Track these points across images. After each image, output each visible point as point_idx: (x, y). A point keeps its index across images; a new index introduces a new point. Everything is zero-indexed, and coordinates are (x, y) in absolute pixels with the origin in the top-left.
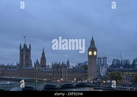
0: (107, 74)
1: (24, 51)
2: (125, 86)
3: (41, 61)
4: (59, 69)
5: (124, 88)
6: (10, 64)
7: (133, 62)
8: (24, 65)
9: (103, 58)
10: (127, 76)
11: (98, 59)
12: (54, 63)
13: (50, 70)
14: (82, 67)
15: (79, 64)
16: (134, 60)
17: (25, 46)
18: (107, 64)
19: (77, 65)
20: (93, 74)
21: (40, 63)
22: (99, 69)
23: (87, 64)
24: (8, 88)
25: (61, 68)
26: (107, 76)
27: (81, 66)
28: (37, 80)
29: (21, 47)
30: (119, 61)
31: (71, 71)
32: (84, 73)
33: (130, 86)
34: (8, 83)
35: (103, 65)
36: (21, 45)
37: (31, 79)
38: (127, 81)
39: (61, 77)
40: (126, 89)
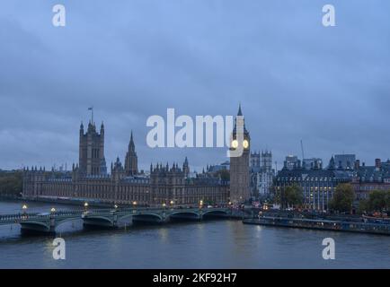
0: (272, 190)
1: (89, 139)
2: (312, 216)
3: (126, 161)
4: (167, 179)
5: (310, 222)
6: (57, 168)
7: (330, 164)
8: (89, 171)
9: (264, 155)
10: (316, 196)
11: (253, 156)
12: (154, 167)
13: (147, 182)
14: (216, 175)
15: (211, 169)
16: (332, 159)
17: (92, 128)
18: (273, 168)
19: (206, 171)
20: (241, 191)
21: (123, 165)
22: (255, 179)
23: (228, 167)
24: (53, 221)
25: (171, 178)
26: (272, 195)
27: (214, 171)
28: (117, 204)
29: (82, 131)
30: (299, 161)
31: (192, 182)
32: (222, 189)
33: (324, 216)
34: (53, 210)
35: (262, 170)
36: (82, 126)
37: (104, 200)
38: (317, 205)
39: (171, 197)
40: (315, 223)
